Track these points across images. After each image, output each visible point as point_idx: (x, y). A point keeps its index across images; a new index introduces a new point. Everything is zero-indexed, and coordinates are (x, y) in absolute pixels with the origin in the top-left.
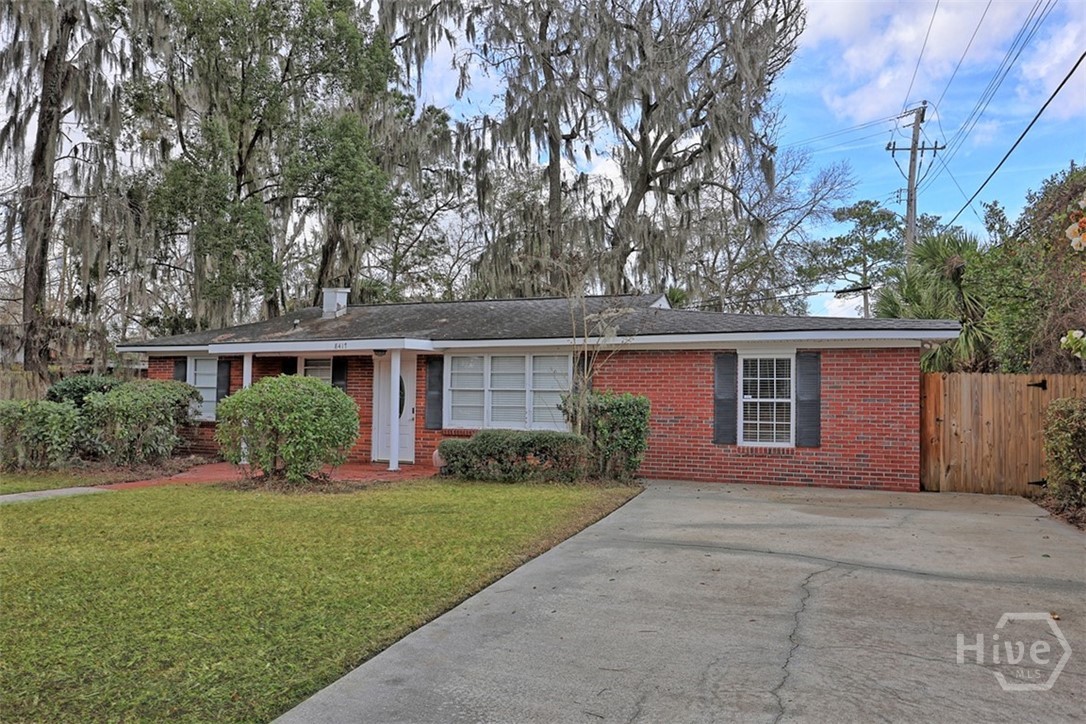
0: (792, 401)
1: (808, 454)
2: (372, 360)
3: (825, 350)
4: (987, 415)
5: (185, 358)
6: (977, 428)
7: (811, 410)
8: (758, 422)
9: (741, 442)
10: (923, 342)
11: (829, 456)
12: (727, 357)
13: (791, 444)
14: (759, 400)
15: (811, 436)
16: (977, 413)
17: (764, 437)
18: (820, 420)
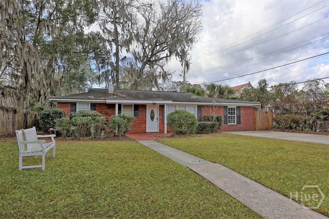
0: (236, 116)
1: (238, 125)
2: (146, 106)
3: (241, 106)
4: (261, 118)
5: (76, 103)
6: (260, 120)
7: (239, 117)
8: (230, 120)
9: (228, 124)
10: (254, 106)
11: (242, 125)
12: (226, 107)
13: (236, 123)
14: (230, 115)
15: (239, 122)
16: (260, 117)
17: (231, 123)
18: (240, 119)
